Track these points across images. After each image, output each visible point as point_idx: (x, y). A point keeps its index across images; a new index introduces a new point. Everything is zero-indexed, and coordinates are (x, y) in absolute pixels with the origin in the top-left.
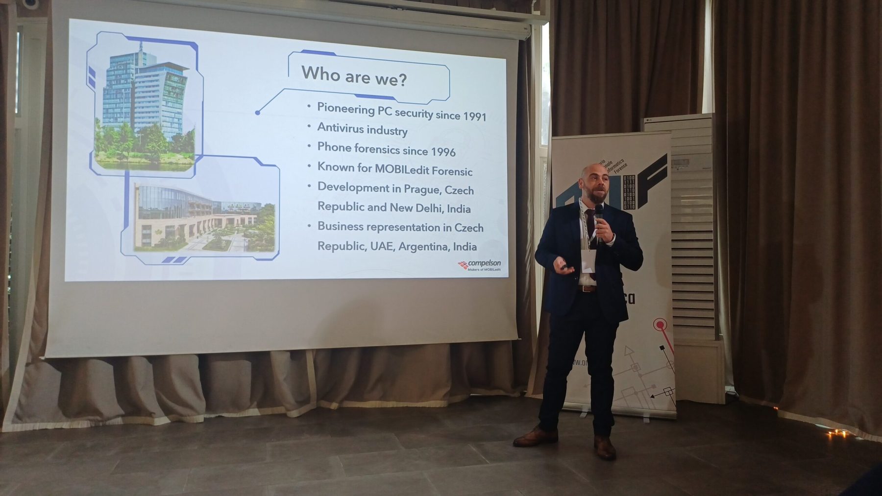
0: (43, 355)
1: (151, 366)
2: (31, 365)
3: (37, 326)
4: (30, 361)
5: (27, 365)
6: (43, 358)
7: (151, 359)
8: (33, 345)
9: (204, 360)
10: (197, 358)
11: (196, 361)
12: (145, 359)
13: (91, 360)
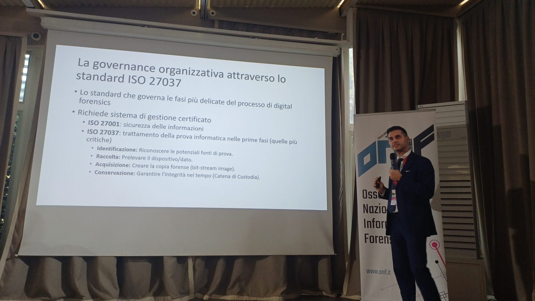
0: (17, 253)
1: (86, 264)
2: (10, 260)
3: (16, 234)
4: (9, 257)
5: (7, 260)
6: (16, 255)
7: (86, 258)
8: (12, 246)
9: (121, 261)
10: (115, 260)
11: (115, 261)
12: (82, 259)
13: (47, 258)
